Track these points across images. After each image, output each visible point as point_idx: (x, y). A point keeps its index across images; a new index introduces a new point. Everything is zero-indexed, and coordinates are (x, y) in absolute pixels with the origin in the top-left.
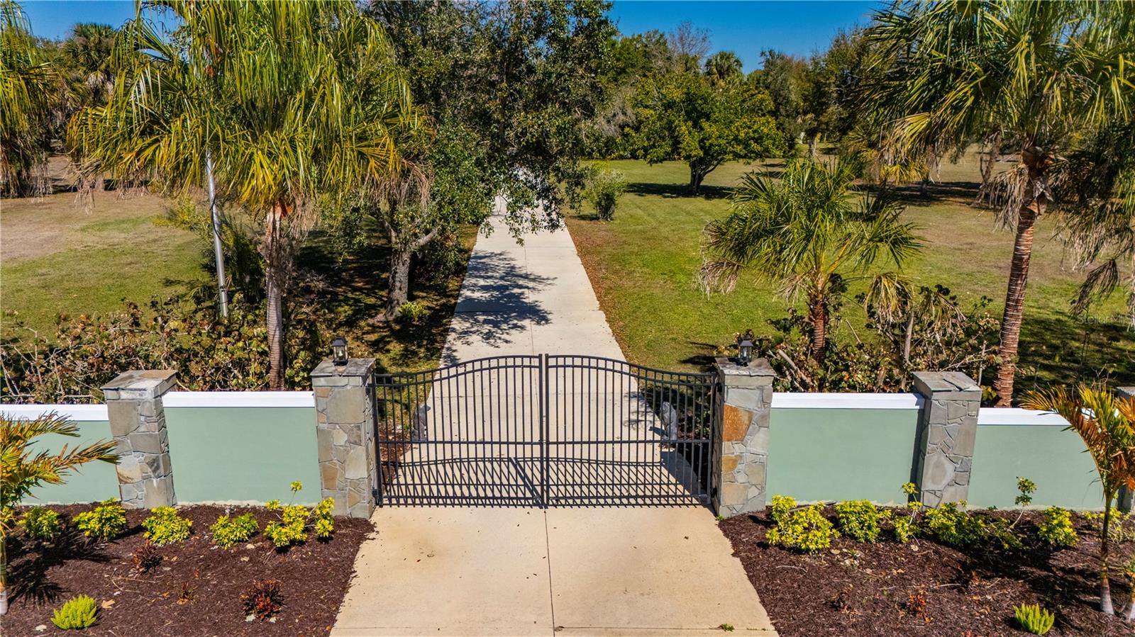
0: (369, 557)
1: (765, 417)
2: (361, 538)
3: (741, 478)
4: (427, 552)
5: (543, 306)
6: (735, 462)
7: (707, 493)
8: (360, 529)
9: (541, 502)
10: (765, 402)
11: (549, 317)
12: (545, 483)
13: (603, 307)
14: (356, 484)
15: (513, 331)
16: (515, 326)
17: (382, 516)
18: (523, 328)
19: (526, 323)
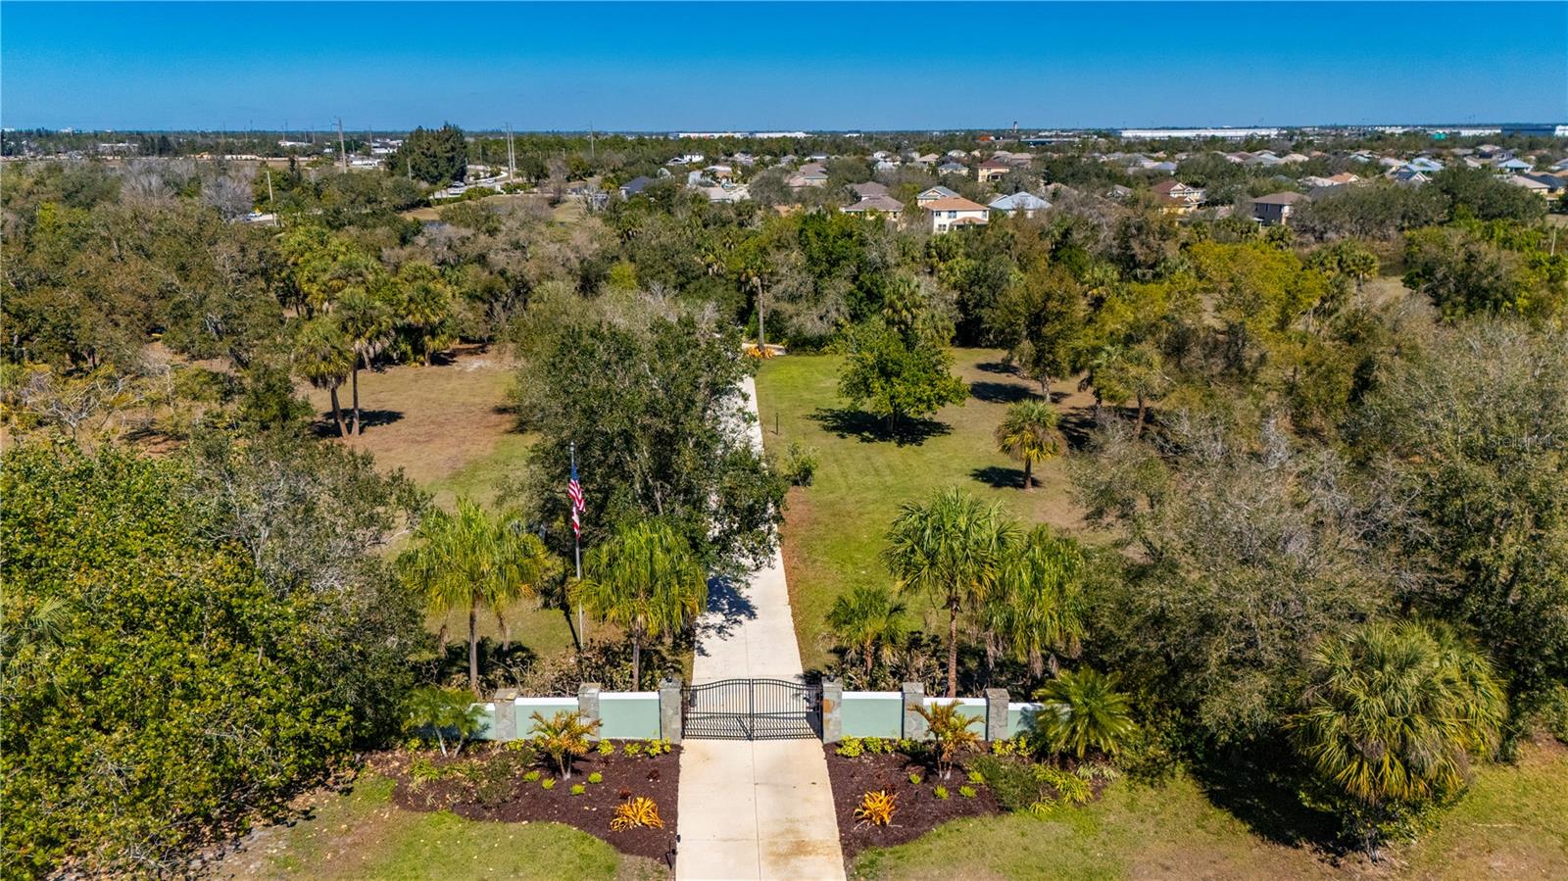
0: (683, 759)
1: (839, 704)
2: (679, 753)
3: (831, 727)
4: (706, 758)
5: (753, 602)
6: (829, 721)
7: (820, 734)
8: (678, 749)
9: (750, 738)
10: (840, 697)
11: (756, 612)
12: (752, 730)
13: (791, 603)
14: (675, 730)
15: (735, 626)
16: (736, 621)
17: (685, 743)
18: (740, 622)
19: (742, 617)
